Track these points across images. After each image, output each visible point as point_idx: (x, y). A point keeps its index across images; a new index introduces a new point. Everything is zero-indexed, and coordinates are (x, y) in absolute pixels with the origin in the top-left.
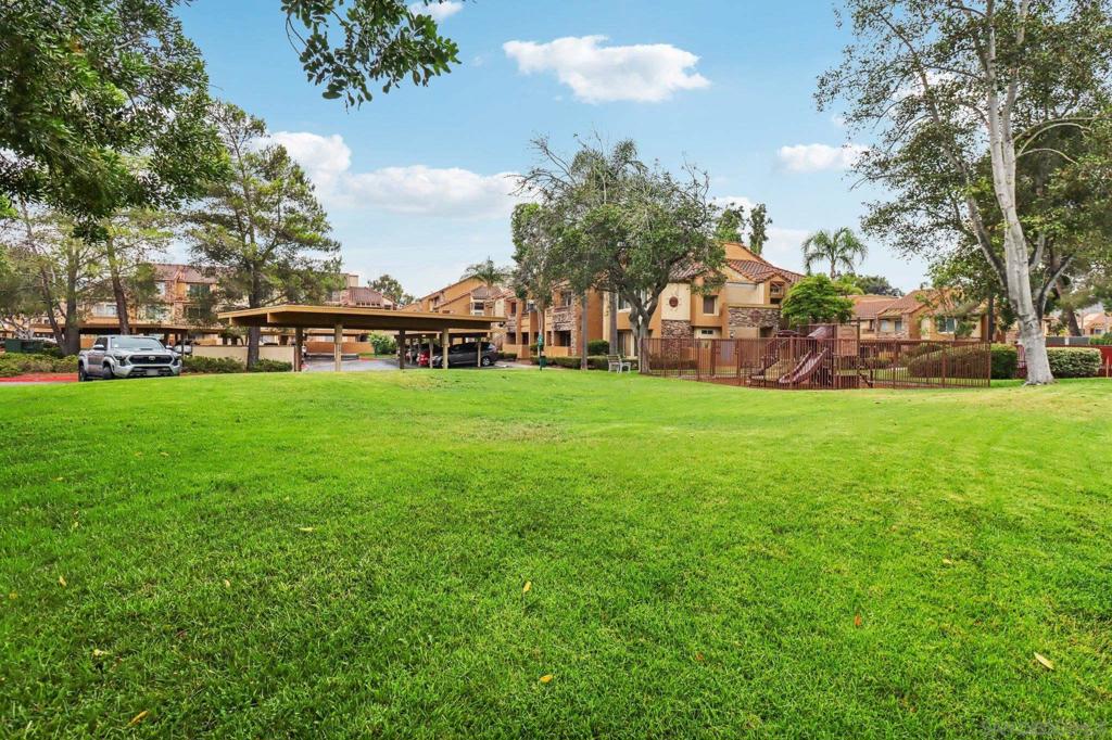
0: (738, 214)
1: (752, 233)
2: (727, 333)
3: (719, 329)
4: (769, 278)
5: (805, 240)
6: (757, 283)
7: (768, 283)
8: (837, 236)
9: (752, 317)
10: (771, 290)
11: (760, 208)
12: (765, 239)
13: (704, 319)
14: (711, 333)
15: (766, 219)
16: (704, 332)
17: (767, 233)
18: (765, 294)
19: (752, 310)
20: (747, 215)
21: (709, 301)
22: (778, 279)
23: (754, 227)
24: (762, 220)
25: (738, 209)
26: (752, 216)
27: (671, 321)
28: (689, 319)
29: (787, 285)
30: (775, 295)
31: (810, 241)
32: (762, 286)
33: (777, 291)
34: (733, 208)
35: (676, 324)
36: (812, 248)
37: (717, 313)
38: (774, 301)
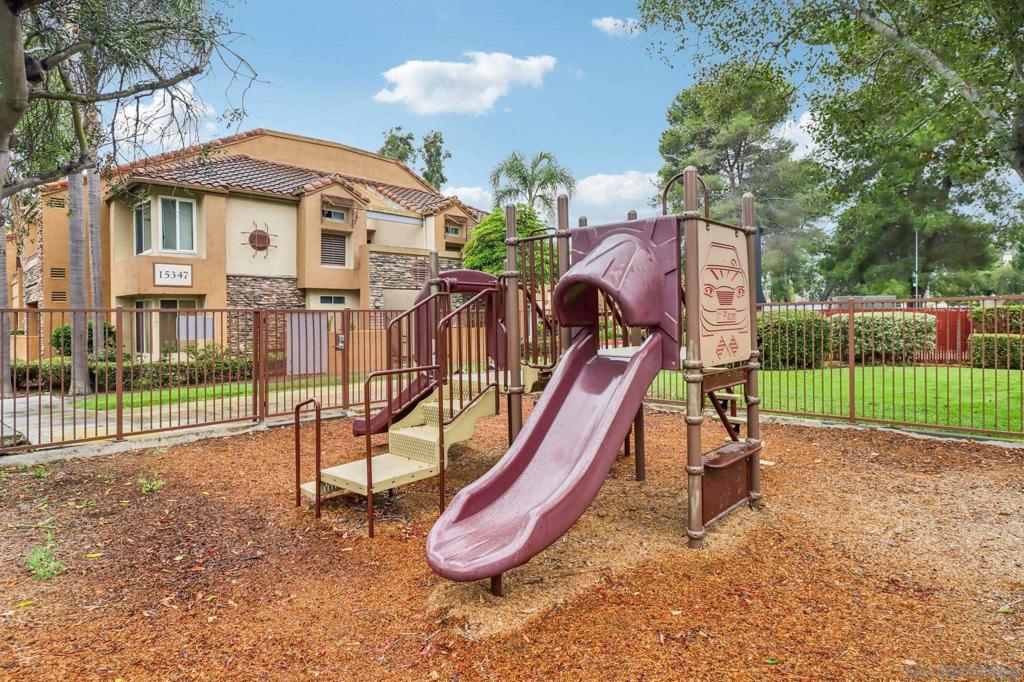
0: (405, 141)
1: (426, 169)
2: (368, 301)
3: (356, 293)
4: (442, 209)
5: (495, 170)
6: (424, 217)
7: (441, 218)
8: (535, 165)
9: (414, 271)
10: (447, 230)
11: (435, 136)
12: (443, 180)
13: (324, 274)
14: (340, 300)
15: (443, 152)
16: (324, 300)
17: (445, 172)
18: (436, 234)
19: (413, 260)
20: (417, 143)
21: (334, 242)
22: (455, 211)
23: (428, 162)
24: (439, 154)
25: (405, 136)
26: (425, 146)
27: (255, 279)
28: (294, 275)
29: (470, 222)
30: (453, 238)
31: (500, 171)
32: (431, 221)
33: (456, 231)
34: (399, 134)
35: (265, 285)
36: (505, 182)
37: (350, 263)
38: (450, 247)
